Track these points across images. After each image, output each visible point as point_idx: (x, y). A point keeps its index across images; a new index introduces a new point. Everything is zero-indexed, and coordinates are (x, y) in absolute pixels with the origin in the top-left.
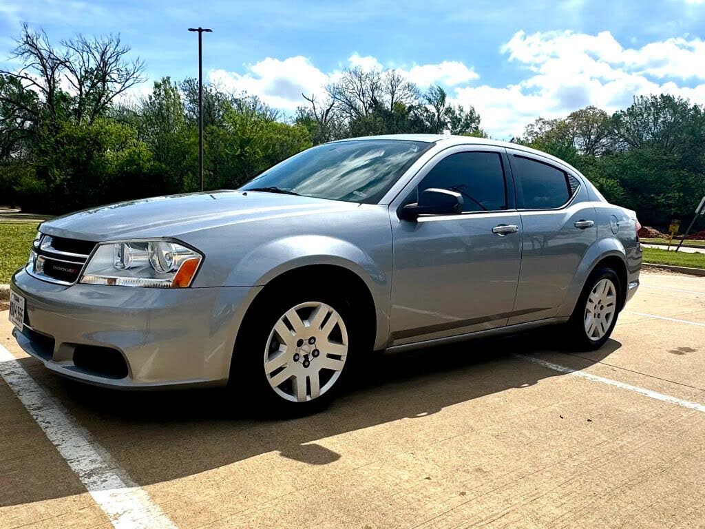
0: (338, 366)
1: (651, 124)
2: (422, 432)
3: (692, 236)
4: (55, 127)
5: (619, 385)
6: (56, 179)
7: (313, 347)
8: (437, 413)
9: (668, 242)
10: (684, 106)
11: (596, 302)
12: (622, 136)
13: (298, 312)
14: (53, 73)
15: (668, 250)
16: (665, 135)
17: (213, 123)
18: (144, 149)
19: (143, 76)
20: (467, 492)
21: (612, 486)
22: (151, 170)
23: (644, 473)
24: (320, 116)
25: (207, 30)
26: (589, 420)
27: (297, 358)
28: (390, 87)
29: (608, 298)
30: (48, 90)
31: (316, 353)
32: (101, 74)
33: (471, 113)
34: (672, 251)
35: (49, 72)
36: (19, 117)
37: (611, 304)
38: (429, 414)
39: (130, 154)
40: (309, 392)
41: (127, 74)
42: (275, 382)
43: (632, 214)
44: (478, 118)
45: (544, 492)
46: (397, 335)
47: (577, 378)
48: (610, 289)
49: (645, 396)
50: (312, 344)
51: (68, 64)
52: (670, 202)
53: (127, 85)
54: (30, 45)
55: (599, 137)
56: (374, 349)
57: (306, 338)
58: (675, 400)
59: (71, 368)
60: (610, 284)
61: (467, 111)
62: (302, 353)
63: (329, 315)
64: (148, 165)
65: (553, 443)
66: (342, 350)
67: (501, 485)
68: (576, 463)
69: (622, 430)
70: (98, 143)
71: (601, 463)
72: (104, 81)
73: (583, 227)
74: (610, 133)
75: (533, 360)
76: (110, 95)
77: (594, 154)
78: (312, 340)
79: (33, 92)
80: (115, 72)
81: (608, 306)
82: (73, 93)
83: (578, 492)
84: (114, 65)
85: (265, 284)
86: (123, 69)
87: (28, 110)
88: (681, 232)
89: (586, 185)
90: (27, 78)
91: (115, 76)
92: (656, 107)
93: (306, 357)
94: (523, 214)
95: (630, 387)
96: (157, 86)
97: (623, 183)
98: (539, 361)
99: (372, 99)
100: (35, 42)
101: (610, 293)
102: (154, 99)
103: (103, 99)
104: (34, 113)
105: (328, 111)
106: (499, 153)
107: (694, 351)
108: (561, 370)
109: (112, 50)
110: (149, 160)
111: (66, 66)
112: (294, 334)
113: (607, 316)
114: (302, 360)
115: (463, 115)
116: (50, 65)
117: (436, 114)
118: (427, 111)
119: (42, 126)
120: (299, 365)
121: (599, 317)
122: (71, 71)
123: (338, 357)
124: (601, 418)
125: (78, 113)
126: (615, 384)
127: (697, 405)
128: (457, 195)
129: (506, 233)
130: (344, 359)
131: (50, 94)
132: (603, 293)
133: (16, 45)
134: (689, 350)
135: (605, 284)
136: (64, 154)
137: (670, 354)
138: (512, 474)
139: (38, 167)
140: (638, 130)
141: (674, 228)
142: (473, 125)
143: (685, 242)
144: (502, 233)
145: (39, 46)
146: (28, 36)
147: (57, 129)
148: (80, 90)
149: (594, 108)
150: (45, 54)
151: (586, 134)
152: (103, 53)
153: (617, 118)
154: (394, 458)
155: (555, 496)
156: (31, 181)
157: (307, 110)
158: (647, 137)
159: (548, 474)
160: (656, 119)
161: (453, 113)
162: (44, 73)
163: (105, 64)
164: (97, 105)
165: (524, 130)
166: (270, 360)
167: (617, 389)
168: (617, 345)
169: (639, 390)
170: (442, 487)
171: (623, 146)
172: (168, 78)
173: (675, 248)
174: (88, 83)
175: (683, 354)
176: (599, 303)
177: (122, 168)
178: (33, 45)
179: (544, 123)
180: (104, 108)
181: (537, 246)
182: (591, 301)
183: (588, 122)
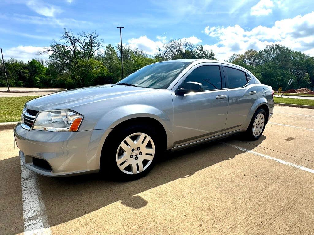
0: (151, 158)
1: (272, 55)
2: (186, 186)
3: (286, 92)
4: (76, 62)
5: (267, 157)
6: (77, 79)
7: (139, 151)
8: (193, 175)
9: (278, 94)
10: (283, 47)
11: (257, 122)
12: (262, 59)
13: (131, 138)
14: (75, 44)
15: (278, 97)
16: (277, 58)
17: (127, 59)
18: (105, 69)
19: (104, 44)
20: (203, 224)
21: (269, 217)
22: (108, 75)
23: (283, 208)
24: (162, 56)
25: (123, 28)
26: (256, 177)
27: (132, 156)
28: (185, 45)
29: (262, 120)
30: (73, 50)
31: (141, 154)
32: (91, 44)
33: (211, 53)
34: (279, 97)
35: (73, 44)
36: (65, 59)
37: (263, 123)
38: (190, 176)
39: (101, 70)
40: (138, 170)
41: (99, 44)
42: (122, 168)
43: (271, 88)
44: (214, 54)
45: (238, 223)
46: (176, 143)
47: (250, 154)
48: (262, 117)
49: (278, 163)
50: (138, 150)
51: (79, 41)
52: (278, 80)
53: (99, 47)
54: (67, 35)
55: (254, 60)
56: (167, 149)
57: (135, 148)
58: (291, 164)
59: (32, 166)
60: (262, 115)
61: (210, 52)
62: (134, 154)
63: (145, 137)
64: (107, 74)
65: (241, 190)
66: (152, 151)
67: (219, 219)
68: (252, 203)
69: (270, 182)
70: (90, 67)
71: (263, 202)
72: (91, 46)
73: (252, 94)
74: (258, 58)
75: (233, 146)
76: (94, 51)
77: (253, 65)
78: (138, 149)
79: (69, 51)
80: (95, 43)
81: (261, 123)
82: (82, 51)
83: (254, 222)
84: (94, 41)
85: (113, 128)
86: (97, 42)
87: (68, 57)
88: (282, 90)
89: (253, 77)
90: (66, 46)
91: (95, 44)
92: (274, 49)
93: (136, 155)
94: (228, 90)
95: (272, 158)
96: (107, 47)
97: (262, 74)
98: (235, 146)
99: (179, 50)
100: (68, 34)
101: (262, 118)
102: (107, 52)
103: (91, 52)
104: (69, 58)
105: (165, 53)
106: (218, 66)
107: (294, 139)
108: (244, 151)
109: (93, 36)
110: (107, 72)
111: (79, 42)
112: (130, 147)
113: (261, 127)
114: (134, 157)
115: (209, 54)
116: (74, 42)
117: (200, 54)
118: (197, 53)
119: (72, 62)
120: (133, 159)
121: (258, 128)
122: (81, 43)
123: (151, 155)
124: (261, 175)
125: (84, 57)
126: (265, 156)
127: (299, 166)
128: (200, 84)
129: (221, 98)
130: (153, 155)
131: (74, 52)
132: (260, 118)
133: (62, 35)
134: (292, 139)
135: (260, 116)
136: (80, 71)
137: (285, 141)
138: (224, 211)
139: (72, 75)
140: (267, 57)
141: (280, 89)
142: (212, 57)
143: (284, 94)
144: (220, 98)
145: (70, 35)
146: (66, 32)
147: (77, 62)
148: (84, 50)
149: (253, 50)
150: (72, 38)
151: (250, 59)
152: (91, 37)
153: (260, 53)
154: (172, 203)
155: (243, 226)
156: (69, 80)
157: (158, 54)
158: (270, 59)
159: (240, 211)
160: (274, 53)
161: (205, 53)
162: (72, 44)
163: (92, 41)
164: (89, 54)
165: (229, 58)
166: (119, 159)
167: (266, 159)
168: (265, 137)
169: (276, 159)
170: (191, 221)
171: (262, 62)
172: (110, 45)
173: (281, 96)
174: (86, 47)
175: (290, 140)
176: (258, 123)
177: (98, 75)
178: (68, 35)
179: (236, 55)
180: (92, 55)
181: (234, 101)
182: (255, 122)
183: (251, 54)
